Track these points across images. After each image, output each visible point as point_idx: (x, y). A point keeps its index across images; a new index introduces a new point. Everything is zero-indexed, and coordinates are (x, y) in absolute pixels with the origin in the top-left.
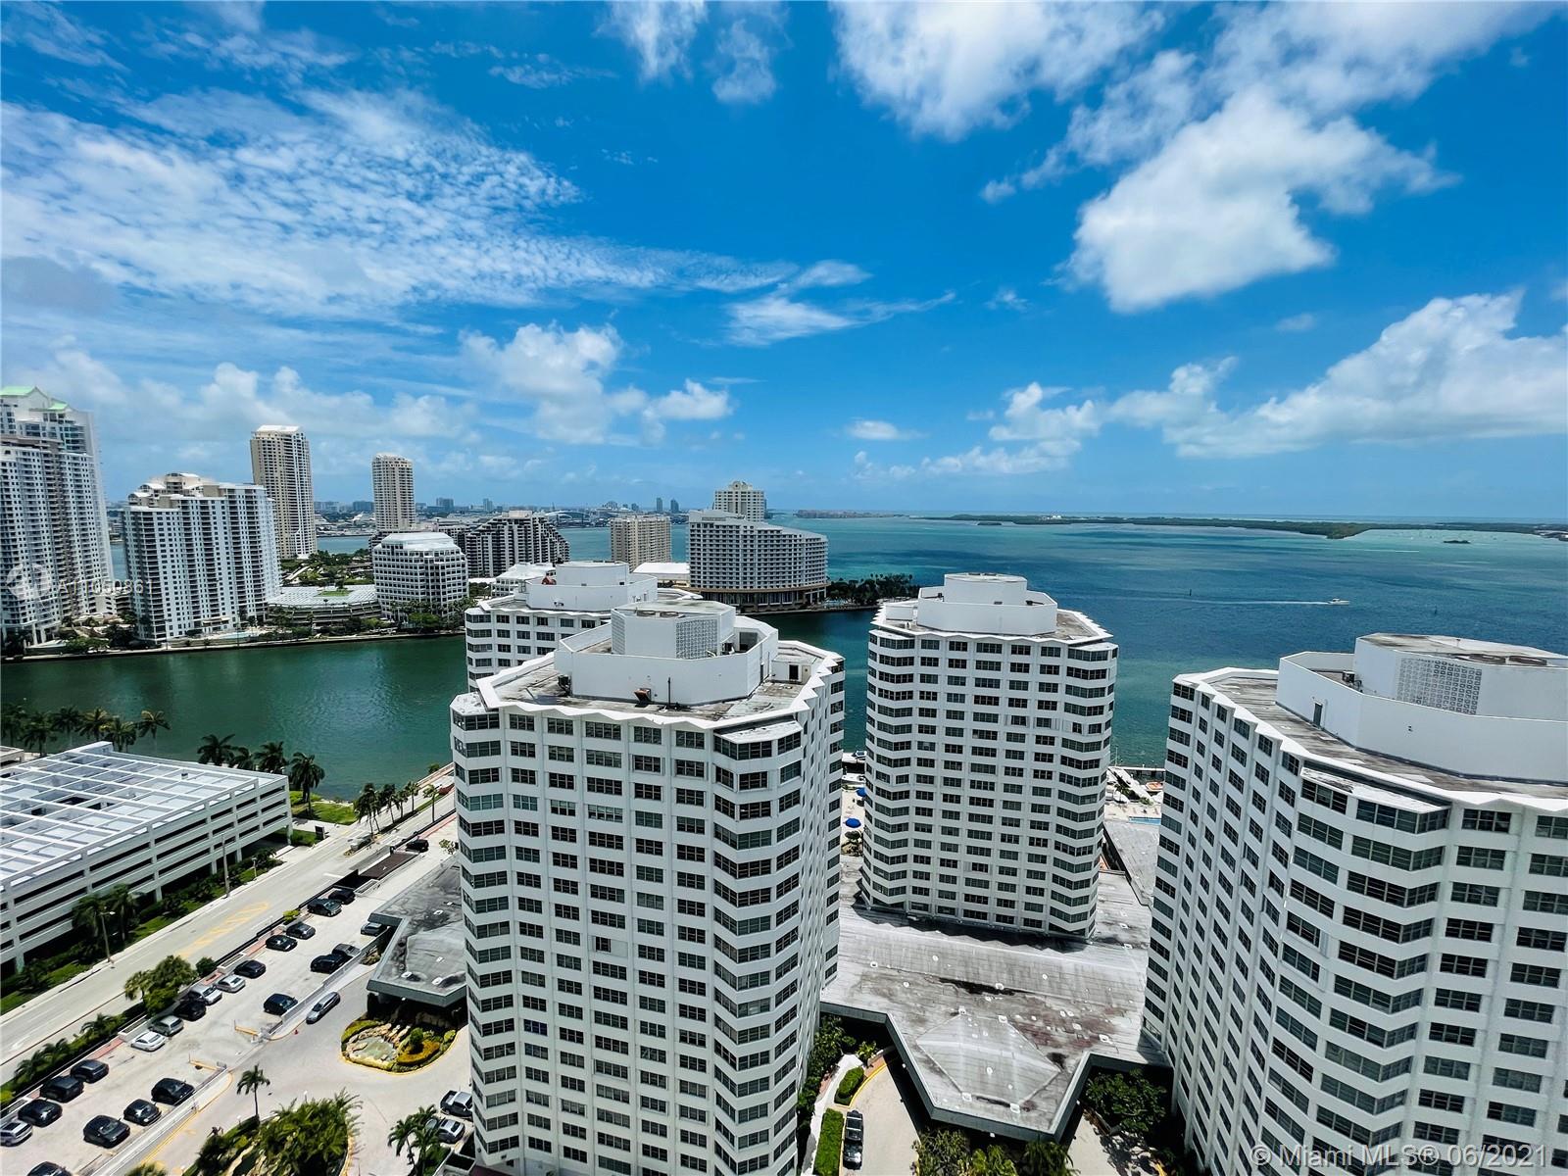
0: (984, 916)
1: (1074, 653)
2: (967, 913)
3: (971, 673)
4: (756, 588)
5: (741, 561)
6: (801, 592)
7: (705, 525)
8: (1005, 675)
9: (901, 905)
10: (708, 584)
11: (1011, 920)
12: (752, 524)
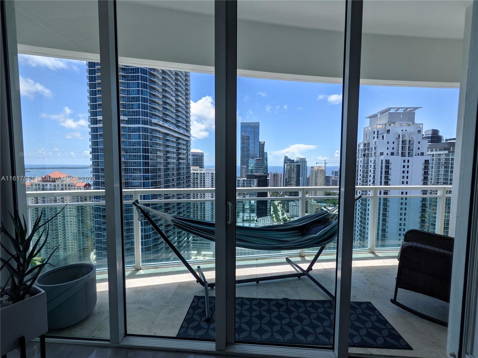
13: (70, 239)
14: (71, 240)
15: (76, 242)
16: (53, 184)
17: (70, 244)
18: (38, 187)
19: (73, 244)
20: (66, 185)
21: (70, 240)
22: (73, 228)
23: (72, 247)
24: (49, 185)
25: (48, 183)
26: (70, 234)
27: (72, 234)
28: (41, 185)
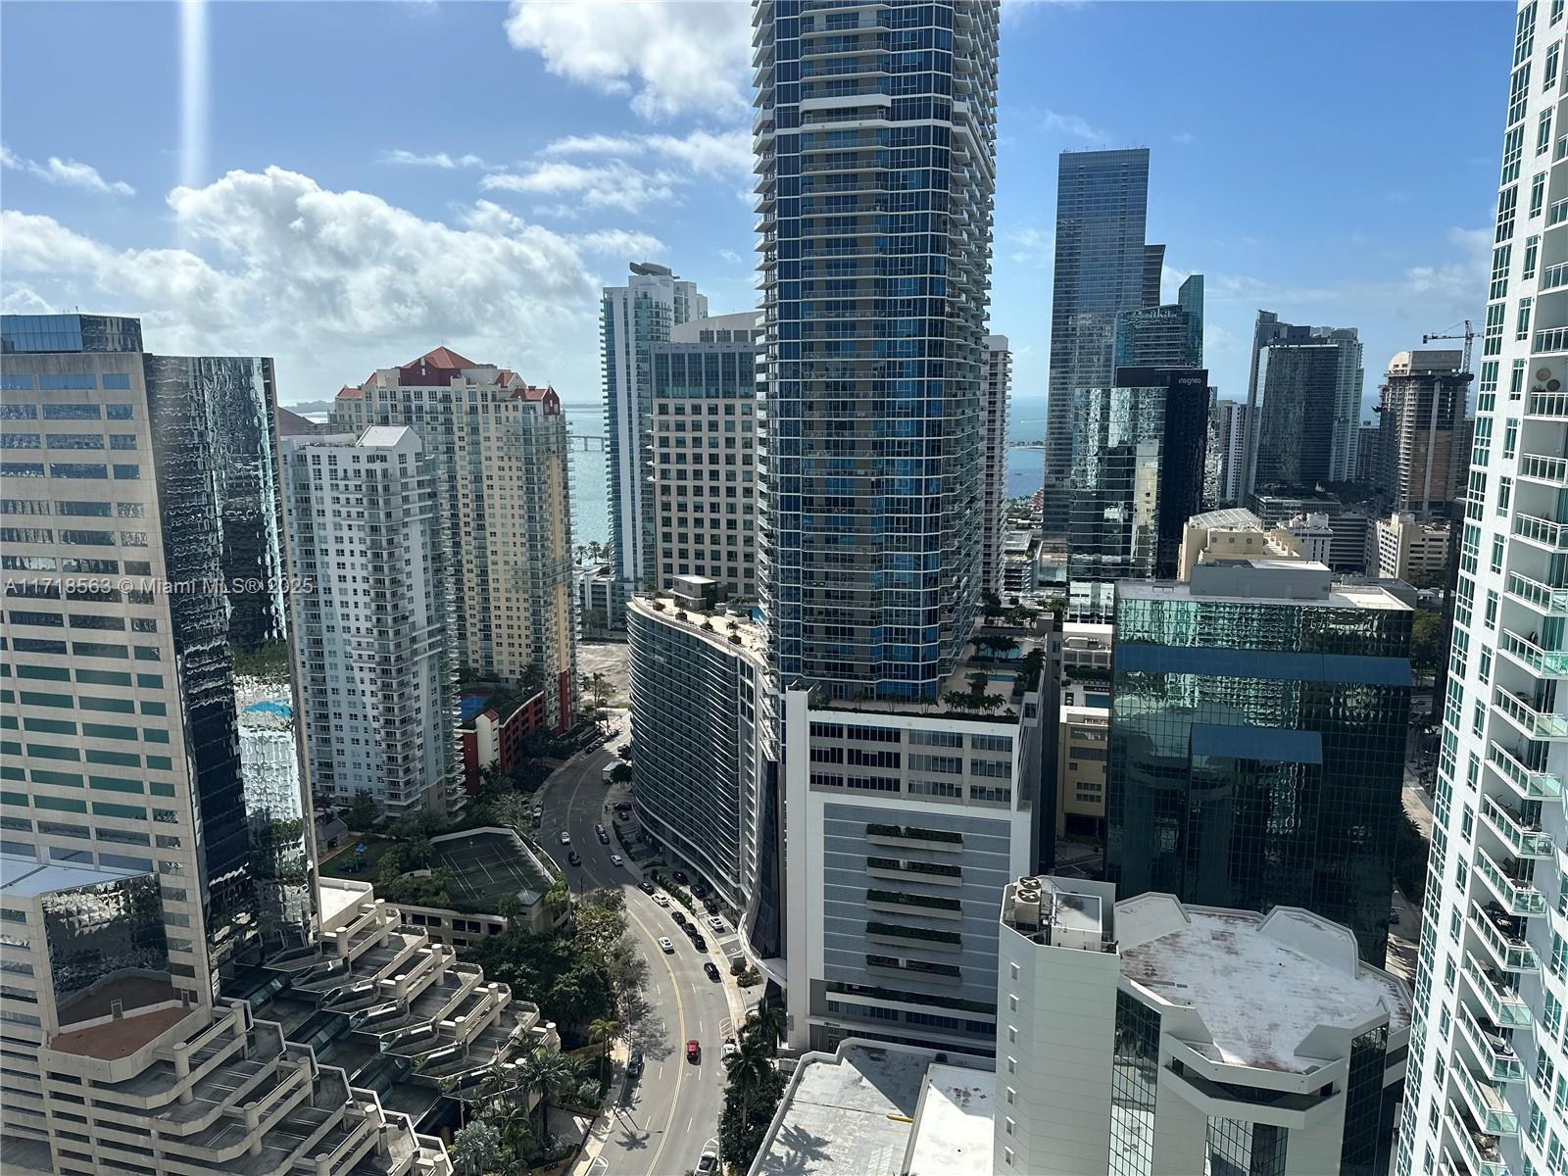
13: (502, 586)
14: (507, 591)
15: (522, 596)
16: (439, 390)
17: (503, 604)
18: (389, 402)
19: (514, 604)
20: (484, 396)
21: (502, 590)
22: (511, 549)
23: (509, 613)
24: (426, 396)
25: (425, 390)
26: (501, 566)
27: (508, 567)
28: (400, 396)
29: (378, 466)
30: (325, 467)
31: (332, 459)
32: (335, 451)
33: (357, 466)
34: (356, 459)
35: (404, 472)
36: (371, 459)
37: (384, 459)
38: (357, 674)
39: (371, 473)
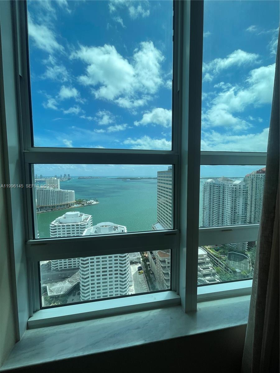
0: (72, 267)
1: (81, 225)
2: (69, 267)
3: (66, 230)
4: (55, 204)
5: (51, 198)
6: (68, 204)
7: (41, 190)
8: (71, 230)
9: (57, 268)
10: (42, 204)
11: (76, 266)
12: (54, 189)
29: (234, 187)
30: (227, 186)
31: (228, 185)
32: (229, 184)
33: (231, 187)
34: (231, 185)
35: (240, 188)
36: (234, 186)
37: (236, 186)
38: (228, 220)
39: (233, 188)
